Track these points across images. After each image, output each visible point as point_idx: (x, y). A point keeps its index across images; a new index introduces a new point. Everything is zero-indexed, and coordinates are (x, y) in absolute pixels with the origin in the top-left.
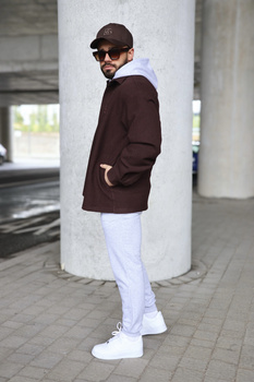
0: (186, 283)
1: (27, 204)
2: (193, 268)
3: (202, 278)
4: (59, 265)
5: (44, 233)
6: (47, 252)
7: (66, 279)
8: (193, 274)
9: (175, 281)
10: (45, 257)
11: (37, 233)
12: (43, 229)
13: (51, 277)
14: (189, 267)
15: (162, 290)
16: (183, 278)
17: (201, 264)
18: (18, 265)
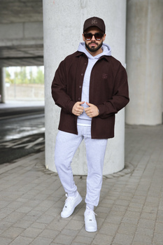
0: (122, 176)
1: (18, 130)
2: (126, 167)
3: (132, 173)
4: (45, 166)
5: (32, 147)
6: (36, 159)
7: (50, 174)
8: (126, 171)
9: (115, 175)
10: (35, 162)
11: (27, 147)
12: (31, 145)
13: (40, 173)
14: (123, 167)
15: (108, 180)
16: (120, 173)
17: (130, 165)
18: (20, 166)
